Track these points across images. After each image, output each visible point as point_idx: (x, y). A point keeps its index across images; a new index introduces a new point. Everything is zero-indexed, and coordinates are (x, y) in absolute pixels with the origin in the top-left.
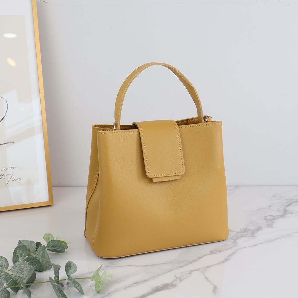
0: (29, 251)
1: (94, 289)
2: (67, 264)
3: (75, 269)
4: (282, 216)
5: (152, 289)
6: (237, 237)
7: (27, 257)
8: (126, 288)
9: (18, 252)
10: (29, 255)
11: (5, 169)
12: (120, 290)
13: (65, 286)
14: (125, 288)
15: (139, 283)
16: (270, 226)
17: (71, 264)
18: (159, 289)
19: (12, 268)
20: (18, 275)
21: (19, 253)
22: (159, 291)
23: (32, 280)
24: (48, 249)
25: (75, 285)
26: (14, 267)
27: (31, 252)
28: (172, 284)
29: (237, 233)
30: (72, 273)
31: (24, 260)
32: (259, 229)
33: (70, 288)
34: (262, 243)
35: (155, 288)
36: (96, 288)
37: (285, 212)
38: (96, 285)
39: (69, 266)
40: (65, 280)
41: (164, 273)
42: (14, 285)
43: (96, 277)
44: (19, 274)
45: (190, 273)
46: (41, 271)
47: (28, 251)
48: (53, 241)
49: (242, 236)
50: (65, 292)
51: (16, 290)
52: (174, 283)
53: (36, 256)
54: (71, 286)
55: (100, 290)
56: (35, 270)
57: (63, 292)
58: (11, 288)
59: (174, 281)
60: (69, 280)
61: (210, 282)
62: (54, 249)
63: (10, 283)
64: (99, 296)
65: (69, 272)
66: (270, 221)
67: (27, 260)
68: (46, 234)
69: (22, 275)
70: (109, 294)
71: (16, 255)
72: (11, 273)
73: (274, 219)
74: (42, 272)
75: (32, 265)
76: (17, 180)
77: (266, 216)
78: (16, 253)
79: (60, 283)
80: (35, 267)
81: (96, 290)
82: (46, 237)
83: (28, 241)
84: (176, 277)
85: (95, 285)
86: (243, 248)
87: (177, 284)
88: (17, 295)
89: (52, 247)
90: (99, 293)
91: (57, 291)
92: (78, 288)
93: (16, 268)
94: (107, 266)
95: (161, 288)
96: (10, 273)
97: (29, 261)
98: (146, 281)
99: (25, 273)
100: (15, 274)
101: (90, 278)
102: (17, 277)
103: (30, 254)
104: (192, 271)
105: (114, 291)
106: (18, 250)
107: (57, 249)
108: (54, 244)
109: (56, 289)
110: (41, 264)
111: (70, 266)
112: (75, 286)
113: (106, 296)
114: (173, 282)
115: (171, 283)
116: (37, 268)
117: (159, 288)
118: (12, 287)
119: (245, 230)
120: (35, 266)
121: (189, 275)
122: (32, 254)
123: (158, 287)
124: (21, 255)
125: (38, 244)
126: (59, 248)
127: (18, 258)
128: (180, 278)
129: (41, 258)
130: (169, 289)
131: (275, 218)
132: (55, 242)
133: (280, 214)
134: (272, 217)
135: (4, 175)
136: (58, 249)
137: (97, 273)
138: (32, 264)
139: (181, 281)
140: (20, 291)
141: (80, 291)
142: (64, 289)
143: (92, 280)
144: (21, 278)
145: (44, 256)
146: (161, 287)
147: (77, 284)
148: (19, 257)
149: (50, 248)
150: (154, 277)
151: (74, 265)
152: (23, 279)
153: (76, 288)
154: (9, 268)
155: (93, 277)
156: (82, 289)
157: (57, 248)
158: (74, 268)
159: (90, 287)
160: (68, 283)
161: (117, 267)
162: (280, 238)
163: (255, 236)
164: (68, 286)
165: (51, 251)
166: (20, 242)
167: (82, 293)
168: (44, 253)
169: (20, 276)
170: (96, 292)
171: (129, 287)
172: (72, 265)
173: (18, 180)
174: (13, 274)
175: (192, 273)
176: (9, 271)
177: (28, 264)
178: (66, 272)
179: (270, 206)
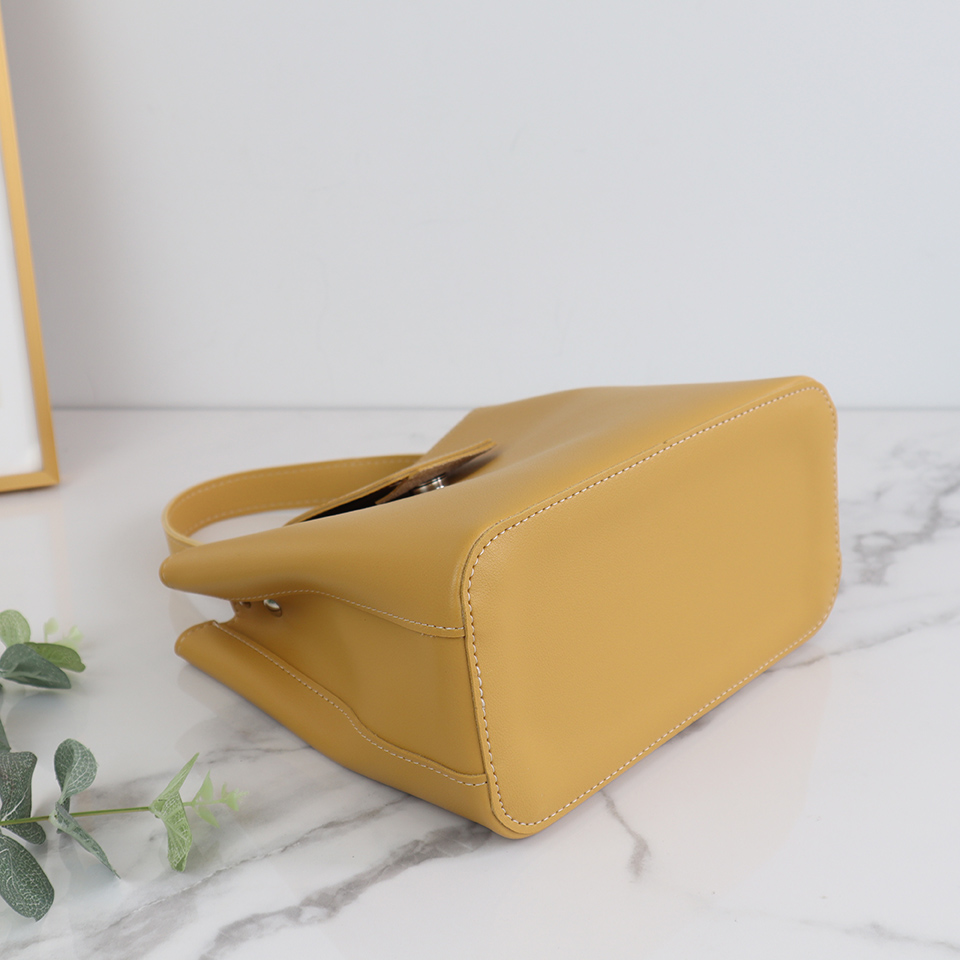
1: (165, 850)
2: (59, 749)
3: (87, 775)
4: (924, 536)
5: (392, 854)
8: (291, 845)
12: (265, 857)
13: (53, 836)
14: (285, 849)
15: (342, 824)
16: (872, 577)
17: (72, 751)
18: (418, 854)
22: (418, 863)
24: (5, 675)
25: (83, 841)
33: (69, 848)
35: (405, 846)
36: (170, 847)
37: (936, 519)
38: (173, 839)
39: (65, 758)
40: (48, 818)
43: (168, 805)
50: (51, 865)
55: (183, 859)
60: (60, 818)
61: (622, 822)
62: (27, 678)
64: (182, 881)
65: (66, 785)
66: (876, 559)
70: (219, 872)
73: (889, 549)
77: (860, 537)
79: (33, 826)
81: (171, 856)
89: (20, 668)
90: (179, 868)
94: (228, 750)
95: (427, 850)
101: (147, 809)
105: (243, 862)
107: (38, 677)
108: (24, 660)
111: (72, 758)
112: (82, 844)
113: (206, 882)
117: (418, 849)
123: (416, 844)
126: (45, 675)
130: (458, 852)
131: (894, 544)
132: (30, 654)
133: (914, 526)
134: (882, 542)
136: (44, 678)
137: (174, 793)
146: (427, 845)
149: (10, 671)
151: (88, 756)
155: (160, 805)
157: (40, 674)
158: (83, 769)
161: (268, 751)
162: (909, 630)
170: (168, 864)
171: (302, 841)
172: (77, 757)
179: (878, 494)
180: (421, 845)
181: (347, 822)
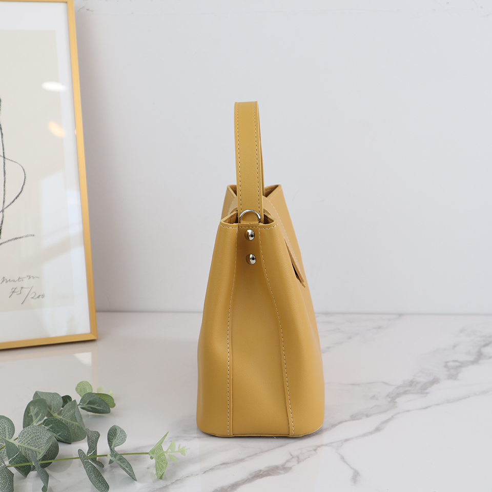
0: (51, 409)
1: (155, 472)
2: (110, 430)
3: (123, 439)
4: (475, 362)
5: (251, 474)
6: (398, 394)
7: (46, 418)
8: (207, 471)
9: (31, 410)
10: (50, 415)
11: (20, 280)
12: (197, 475)
13: (107, 466)
14: (205, 472)
15: (229, 464)
16: (452, 377)
17: (116, 430)
18: (261, 474)
19: (19, 436)
20: (29, 447)
21: (33, 411)
22: (261, 478)
23: (51, 455)
24: (82, 406)
25: (122, 465)
26: (23, 434)
27: (53, 411)
28: (285, 467)
29: (398, 387)
30: (119, 445)
31: (41, 424)
32: (435, 381)
33: (113, 470)
34: (438, 405)
35: (255, 472)
36: (156, 470)
37: (479, 357)
38: (158, 466)
39: (113, 435)
40: (106, 455)
41: (272, 449)
42: (22, 463)
43: (156, 452)
44: (31, 446)
45: (315, 450)
46: (68, 442)
47: (49, 410)
48: (90, 394)
49: (405, 392)
50: (106, 476)
51: (25, 471)
52: (289, 465)
53: (61, 417)
54: (116, 467)
55: (163, 474)
56: (59, 441)
57: (101, 475)
58: (16, 468)
59: (288, 461)
60: (112, 456)
61: (348, 464)
62: (91, 408)
63: (15, 458)
64: (162, 483)
65: (114, 443)
66: (454, 370)
67: (46, 423)
68: (80, 383)
69: (36, 447)
70: (177, 480)
71: (29, 415)
72: (19, 444)
73: (460, 367)
74: (70, 444)
75: (54, 433)
76: (38, 297)
77: (447, 362)
78: (29, 413)
79: (99, 462)
80: (59, 436)
81: (157, 474)
82: (80, 388)
83: (50, 393)
84: (291, 455)
85: (156, 465)
86: (407, 411)
87: (293, 466)
88: (27, 479)
89: (90, 403)
90: (161, 478)
91: (90, 472)
92: (127, 469)
93: (26, 435)
94: (178, 437)
95: (265, 473)
96: (17, 443)
97: (49, 425)
98: (242, 460)
99: (41, 444)
100: (25, 446)
101: (147, 453)
102: (28, 450)
103: (52, 414)
104: (319, 447)
105: (188, 477)
106: (32, 408)
107: (97, 408)
108: (91, 399)
109: (89, 470)
110: (68, 429)
111: (116, 433)
112: (121, 467)
113: (172, 483)
114: (285, 463)
115: (283, 465)
116: (62, 437)
117: (261, 473)
118: (18, 465)
119: (412, 383)
120: (59, 433)
121: (313, 452)
122: (55, 415)
123: (260, 471)
124: (37, 415)
125: (66, 399)
126: (100, 406)
127: (32, 421)
128: (298, 457)
129: (70, 421)
130: (278, 474)
131: (462, 365)
132: (94, 396)
133: (471, 358)
134: (457, 364)
135: (18, 290)
136: (99, 408)
137: (159, 447)
138: (53, 430)
139: (299, 461)
140: (33, 474)
141: (129, 474)
142: (104, 472)
143: (152, 458)
144: (35, 451)
145: (73, 418)
146: (265, 471)
147: (124, 462)
148: (34, 419)
149: (85, 405)
150: (256, 454)
151: (122, 432)
152: (37, 453)
153: (124, 469)
154: (16, 435)
155: (153, 452)
156: (133, 471)
157: (97, 406)
158: (121, 437)
159: (148, 468)
160: (111, 462)
162: (469, 397)
163: (427, 393)
164: (111, 467)
165: (88, 410)
166: (36, 394)
167: (133, 478)
168: (74, 413)
169: (33, 448)
170: (156, 477)
171: (212, 469)
172: (118, 431)
173: (41, 297)
174: (22, 445)
175: (319, 450)
176: (14, 440)
177: (48, 429)
178: (109, 444)
179: (454, 346)
180: (262, 472)
181: (230, 463)
